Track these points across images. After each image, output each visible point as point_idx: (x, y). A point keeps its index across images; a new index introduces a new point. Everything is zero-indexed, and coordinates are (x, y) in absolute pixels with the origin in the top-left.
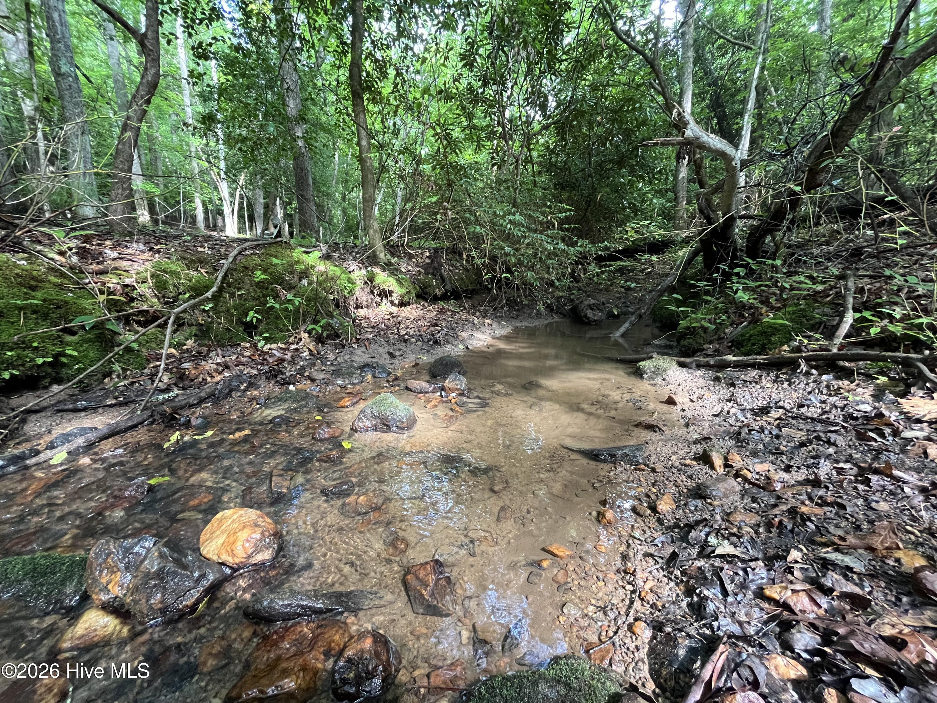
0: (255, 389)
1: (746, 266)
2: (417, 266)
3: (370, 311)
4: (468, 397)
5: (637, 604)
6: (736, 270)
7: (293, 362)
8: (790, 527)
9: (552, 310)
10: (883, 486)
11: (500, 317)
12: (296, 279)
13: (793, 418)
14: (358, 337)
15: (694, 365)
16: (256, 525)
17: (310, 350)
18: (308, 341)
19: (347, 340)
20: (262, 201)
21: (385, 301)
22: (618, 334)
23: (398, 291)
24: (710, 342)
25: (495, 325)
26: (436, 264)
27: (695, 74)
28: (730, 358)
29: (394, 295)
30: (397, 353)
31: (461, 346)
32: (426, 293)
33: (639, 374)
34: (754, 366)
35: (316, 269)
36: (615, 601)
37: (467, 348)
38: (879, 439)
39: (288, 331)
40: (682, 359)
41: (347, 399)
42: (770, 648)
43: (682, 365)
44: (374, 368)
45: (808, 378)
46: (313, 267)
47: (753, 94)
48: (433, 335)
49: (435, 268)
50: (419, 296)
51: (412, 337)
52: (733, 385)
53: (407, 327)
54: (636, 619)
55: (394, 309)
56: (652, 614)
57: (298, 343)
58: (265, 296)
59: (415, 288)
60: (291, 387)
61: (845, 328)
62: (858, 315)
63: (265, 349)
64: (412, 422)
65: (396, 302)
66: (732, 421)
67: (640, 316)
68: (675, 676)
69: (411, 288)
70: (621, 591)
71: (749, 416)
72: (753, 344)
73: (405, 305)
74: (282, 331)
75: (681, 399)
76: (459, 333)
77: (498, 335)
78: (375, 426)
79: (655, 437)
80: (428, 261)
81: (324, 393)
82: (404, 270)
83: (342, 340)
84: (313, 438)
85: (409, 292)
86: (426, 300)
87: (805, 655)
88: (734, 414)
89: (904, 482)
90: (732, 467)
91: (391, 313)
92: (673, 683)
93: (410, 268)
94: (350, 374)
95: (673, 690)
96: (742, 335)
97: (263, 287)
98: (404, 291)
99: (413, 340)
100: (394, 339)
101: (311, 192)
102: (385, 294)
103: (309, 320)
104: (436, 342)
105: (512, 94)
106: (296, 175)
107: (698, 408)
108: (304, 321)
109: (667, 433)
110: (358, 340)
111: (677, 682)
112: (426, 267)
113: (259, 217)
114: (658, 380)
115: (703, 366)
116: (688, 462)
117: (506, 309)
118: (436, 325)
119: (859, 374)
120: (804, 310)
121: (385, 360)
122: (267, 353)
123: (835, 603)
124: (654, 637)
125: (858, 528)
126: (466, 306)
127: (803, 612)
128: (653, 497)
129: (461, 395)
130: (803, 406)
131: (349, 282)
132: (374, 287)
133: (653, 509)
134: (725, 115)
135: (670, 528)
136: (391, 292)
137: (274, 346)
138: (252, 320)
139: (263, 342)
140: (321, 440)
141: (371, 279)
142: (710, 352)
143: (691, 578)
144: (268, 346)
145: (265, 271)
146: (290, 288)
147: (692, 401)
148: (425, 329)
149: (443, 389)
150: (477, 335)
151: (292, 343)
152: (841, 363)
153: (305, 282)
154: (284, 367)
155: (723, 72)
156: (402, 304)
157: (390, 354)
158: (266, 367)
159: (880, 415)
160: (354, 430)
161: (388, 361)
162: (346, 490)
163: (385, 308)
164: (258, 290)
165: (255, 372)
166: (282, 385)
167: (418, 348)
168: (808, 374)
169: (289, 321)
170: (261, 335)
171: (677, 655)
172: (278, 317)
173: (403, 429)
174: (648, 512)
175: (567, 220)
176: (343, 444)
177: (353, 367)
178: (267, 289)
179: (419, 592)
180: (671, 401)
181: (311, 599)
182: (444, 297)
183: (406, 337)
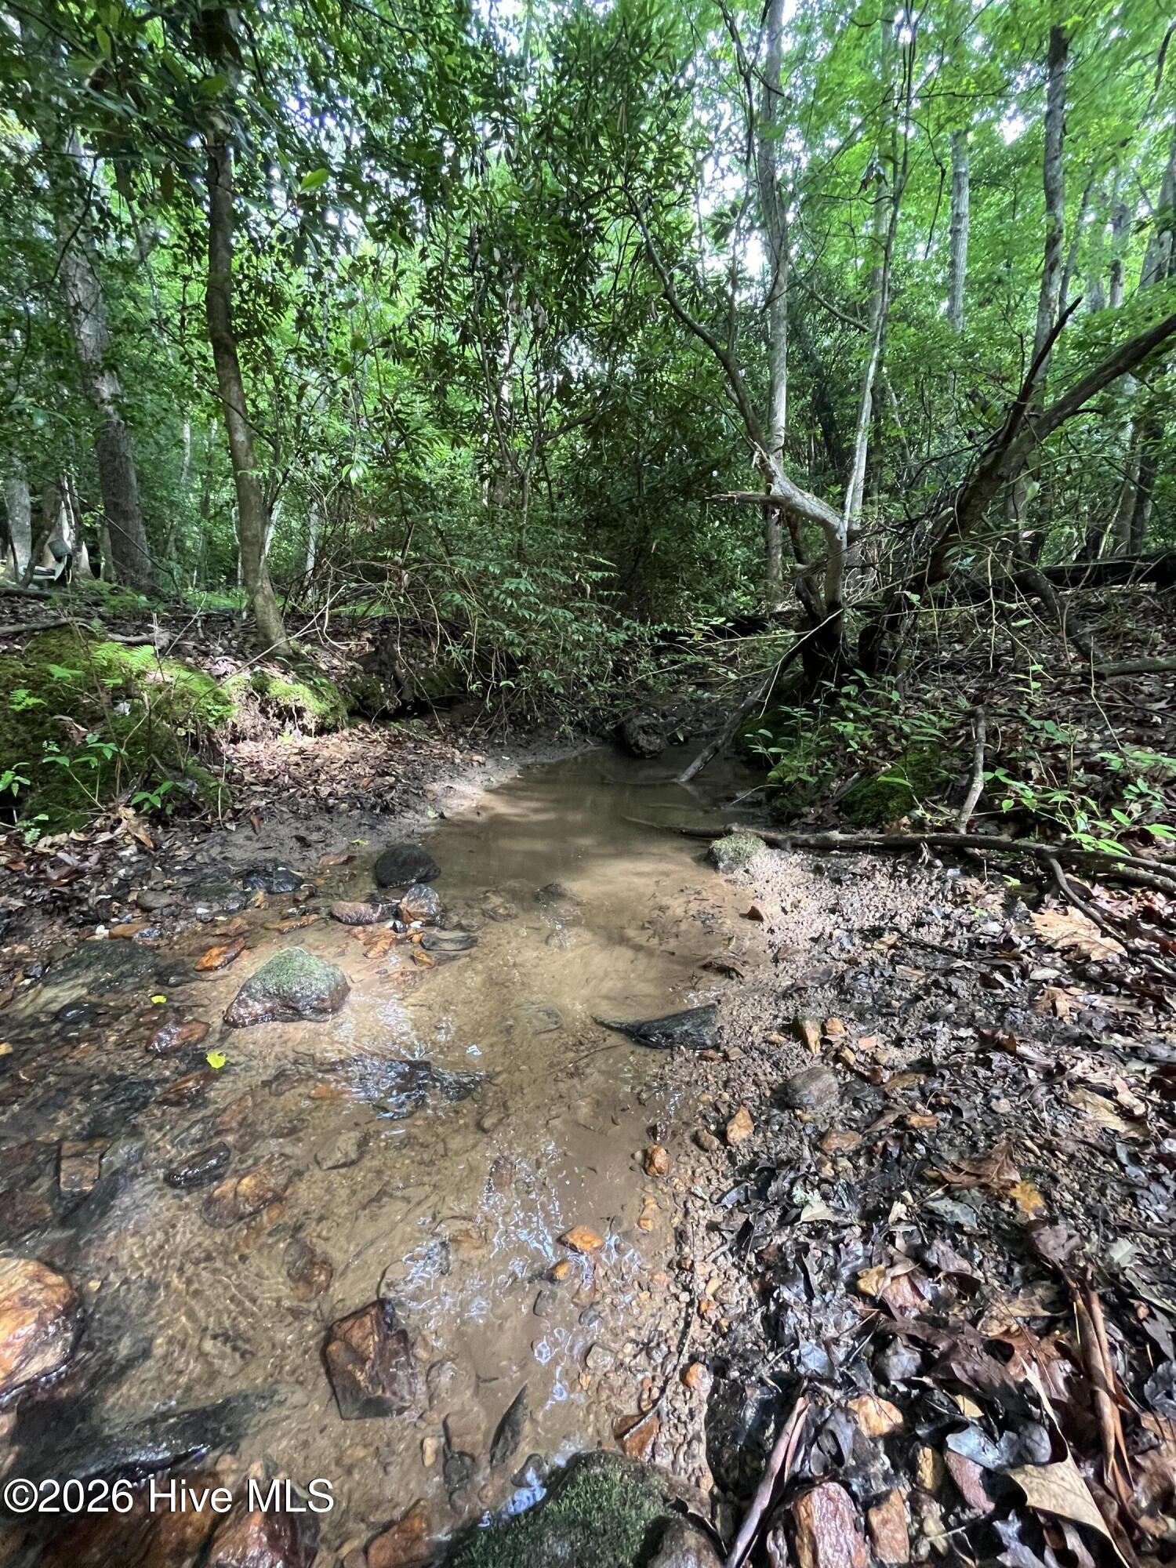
0: (20, 942)
1: (860, 683)
2: (349, 658)
3: (261, 746)
4: (443, 928)
5: (694, 1330)
6: (845, 690)
7: (102, 873)
8: (895, 1152)
9: (584, 730)
10: (1006, 1069)
11: (501, 745)
12: (105, 699)
13: (911, 945)
14: (238, 806)
15: (788, 845)
16: (26, 1303)
17: (138, 841)
18: (134, 822)
19: (215, 815)
20: (27, 500)
21: (289, 725)
22: (684, 778)
23: (313, 707)
24: (812, 804)
25: (490, 764)
26: (384, 656)
27: (789, 356)
28: (836, 835)
29: (307, 715)
30: (315, 837)
31: (431, 814)
32: (368, 708)
33: (711, 860)
34: (867, 849)
35: (150, 678)
36: (663, 1328)
37: (442, 816)
38: (1007, 985)
39: (92, 805)
40: (772, 835)
41: (215, 951)
42: (861, 1384)
43: (772, 844)
44: (270, 875)
45: (931, 873)
46: (141, 674)
47: (868, 397)
48: (380, 796)
49: (382, 663)
50: (352, 713)
51: (341, 800)
52: (838, 881)
53: (332, 779)
54: (693, 1359)
55: (308, 742)
56: (714, 1342)
57: (112, 829)
58: (38, 739)
59: (346, 700)
60: (101, 931)
61: (974, 797)
62: (990, 776)
63: (41, 847)
64: (339, 995)
65: (312, 727)
66: (834, 951)
67: (716, 750)
68: (740, 1460)
69: (339, 701)
70: (673, 1305)
71: (857, 941)
72: (866, 811)
73: (329, 732)
74: (76, 807)
75: (769, 909)
76: (428, 787)
77: (495, 785)
78: (271, 1010)
79: (732, 987)
80: (368, 648)
81: (170, 938)
82: (324, 667)
83: (205, 818)
84: (147, 1051)
85: (335, 709)
86: (368, 719)
87: (902, 1388)
88: (839, 939)
89: (1030, 1062)
90: (830, 1042)
91: (302, 752)
92: (736, 1473)
93: (336, 662)
94: (222, 893)
95: (737, 1484)
96: (853, 794)
97: (34, 721)
98: (325, 706)
99: (344, 806)
100: (307, 806)
101: (136, 500)
102: (289, 714)
103: (136, 781)
104: (387, 809)
105: (512, 361)
106: (102, 466)
107: (792, 926)
108: (125, 785)
109: (749, 978)
110: (237, 812)
111: (742, 1471)
112: (366, 660)
113: (22, 533)
114: (739, 873)
115: (801, 847)
116: (775, 1036)
117: (509, 730)
118: (386, 774)
119: (989, 867)
120: (928, 761)
121: (290, 853)
122: (44, 856)
123: (941, 1288)
124: (715, 1389)
125: (974, 1147)
126: (441, 726)
127: (903, 1309)
128: (724, 1110)
129: (429, 924)
130: (922, 925)
131: (218, 702)
132: (268, 702)
133: (722, 1135)
134: (833, 423)
135: (746, 1170)
136: (300, 711)
137: (60, 838)
138: (9, 788)
139: (34, 833)
140: (165, 1054)
141: (260, 687)
142: (810, 820)
143: (768, 1268)
144: (48, 840)
145: (35, 687)
146: (93, 719)
147: (784, 910)
148: (365, 781)
149: (397, 914)
150: (461, 786)
151: (101, 830)
152: (970, 850)
153: (124, 707)
154: (83, 889)
155: (829, 358)
156: (322, 730)
157: (301, 839)
158: (46, 892)
159: (1009, 942)
160: (231, 1024)
161: (297, 856)
162: (216, 1167)
163: (292, 740)
164: (21, 728)
165: (19, 903)
166: (80, 926)
167: (352, 824)
168: (930, 866)
169: (93, 787)
170: (29, 818)
171: (743, 1421)
172: (67, 781)
173: (324, 1011)
174: (716, 1142)
175: (605, 584)
176: (210, 1059)
177: (227, 872)
178: (42, 724)
179: (351, 1376)
180: (754, 916)
181: (143, 1448)
182: (400, 714)
183: (331, 801)
